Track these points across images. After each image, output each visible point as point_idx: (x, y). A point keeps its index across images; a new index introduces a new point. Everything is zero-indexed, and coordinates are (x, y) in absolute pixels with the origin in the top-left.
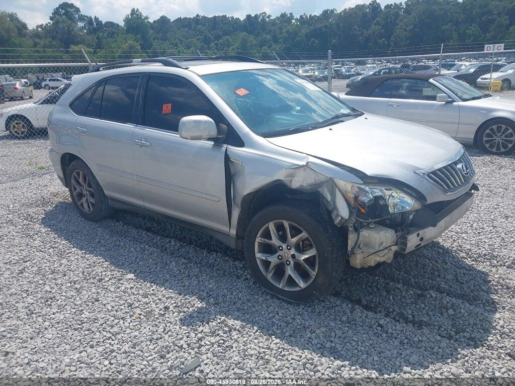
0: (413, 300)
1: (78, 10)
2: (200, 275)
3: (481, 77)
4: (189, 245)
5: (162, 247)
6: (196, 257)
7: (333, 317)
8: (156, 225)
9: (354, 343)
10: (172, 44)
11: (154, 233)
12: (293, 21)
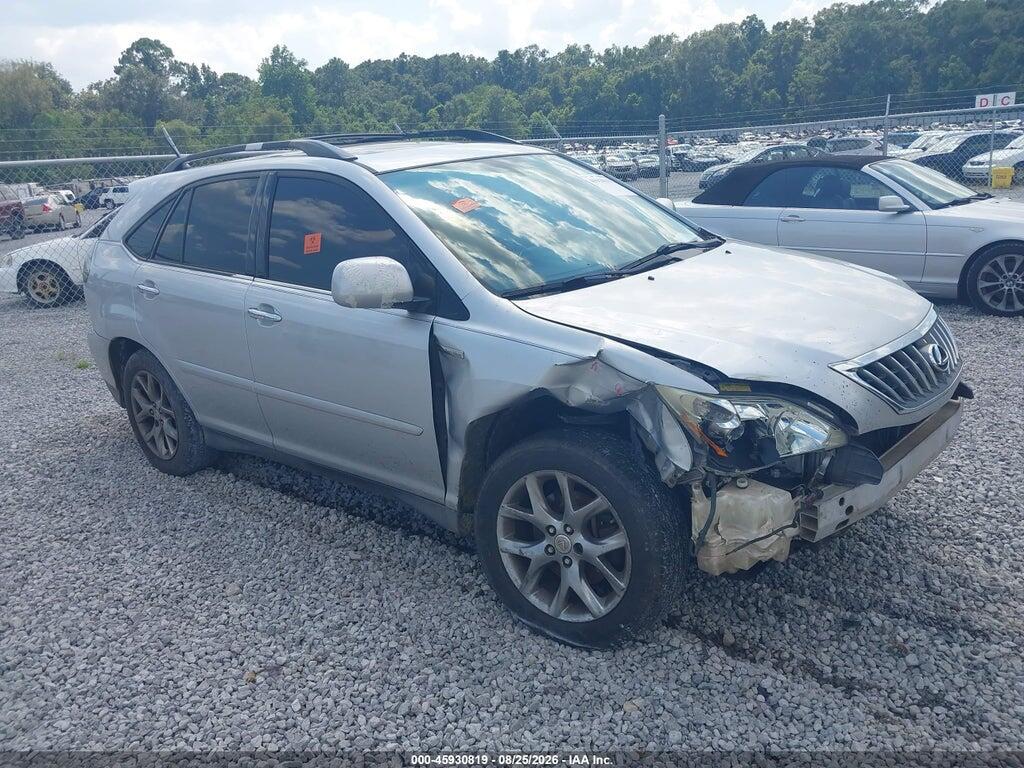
0: (833, 633)
1: (168, 53)
2: (384, 586)
3: (971, 160)
4: (367, 520)
5: (312, 526)
6: (380, 546)
7: (661, 674)
8: (301, 480)
9: (705, 732)
10: (353, 111)
11: (297, 496)
12: (592, 61)
